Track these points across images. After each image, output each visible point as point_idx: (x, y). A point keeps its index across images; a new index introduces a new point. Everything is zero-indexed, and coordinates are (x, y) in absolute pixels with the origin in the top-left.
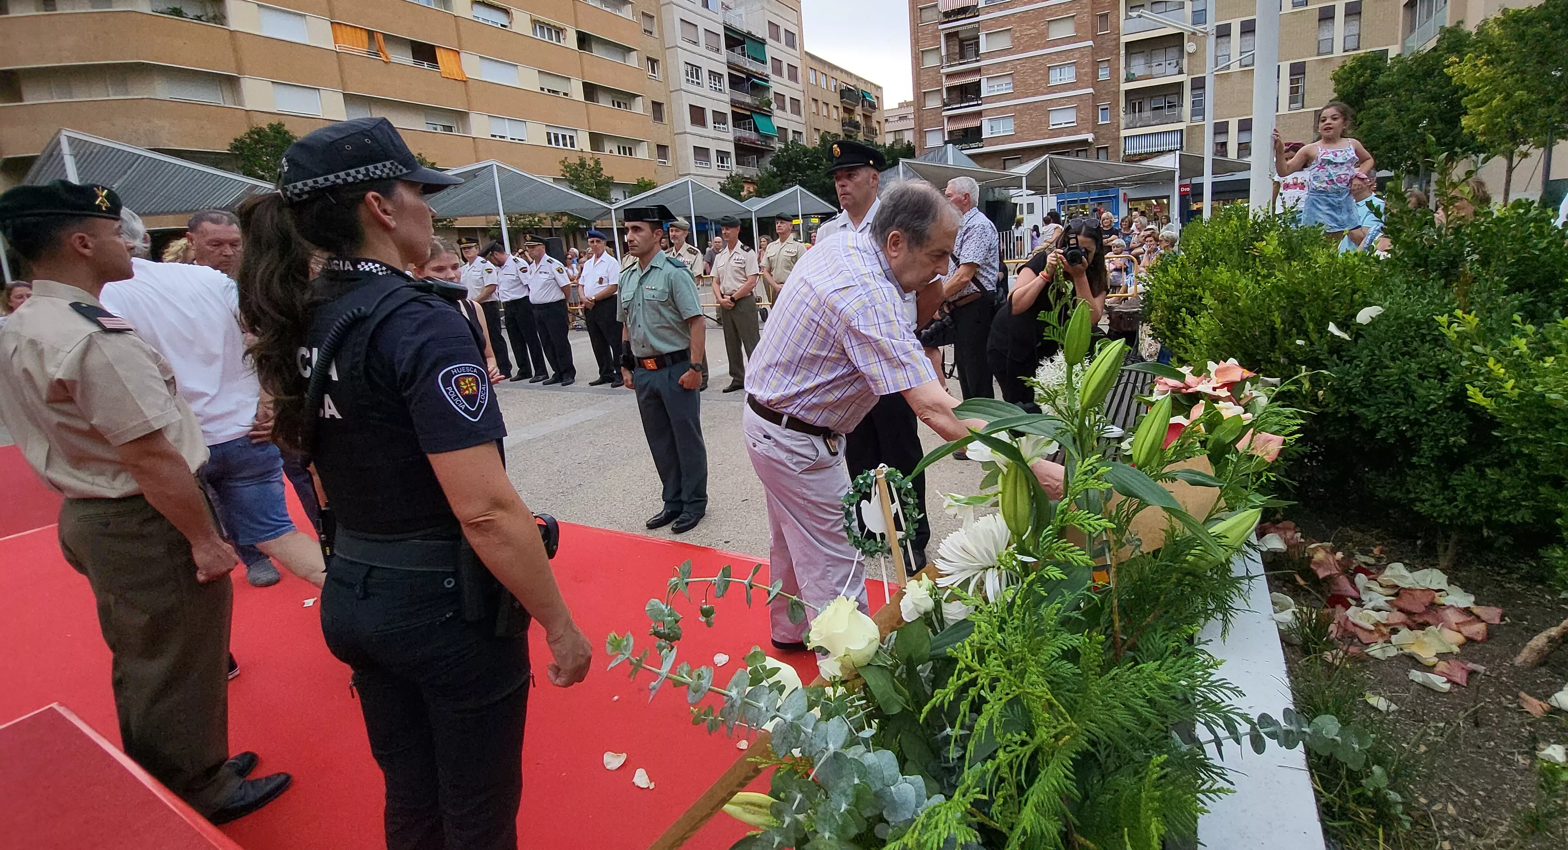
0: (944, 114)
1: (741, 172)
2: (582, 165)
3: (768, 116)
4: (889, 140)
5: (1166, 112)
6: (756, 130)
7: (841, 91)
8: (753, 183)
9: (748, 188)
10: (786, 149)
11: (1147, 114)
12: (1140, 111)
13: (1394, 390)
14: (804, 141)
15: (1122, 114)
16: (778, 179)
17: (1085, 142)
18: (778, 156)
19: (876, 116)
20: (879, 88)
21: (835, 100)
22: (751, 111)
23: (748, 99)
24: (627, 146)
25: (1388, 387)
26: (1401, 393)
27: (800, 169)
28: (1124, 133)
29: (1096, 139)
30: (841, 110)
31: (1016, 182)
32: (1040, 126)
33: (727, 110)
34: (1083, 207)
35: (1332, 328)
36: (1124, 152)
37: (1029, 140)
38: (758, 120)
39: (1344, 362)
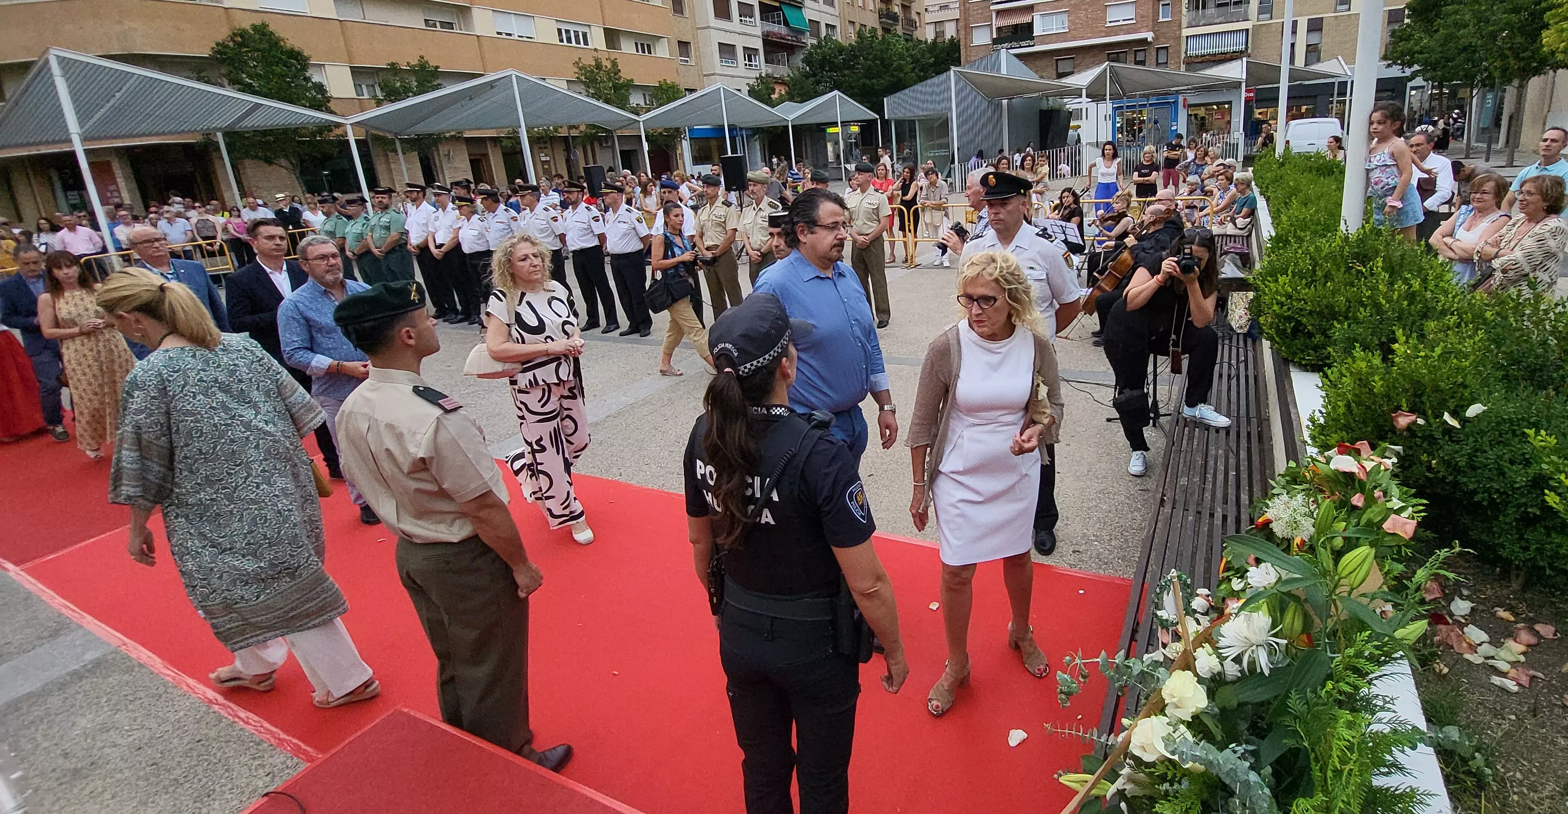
0: (992, 8)
1: (770, 71)
2: (599, 66)
3: (799, 7)
4: (929, 34)
5: (1232, 9)
6: (786, 23)
8: (783, 83)
9: (780, 90)
10: (819, 46)
11: (1211, 11)
12: (1204, 7)
13: (1490, 470)
14: (838, 37)
15: (1184, 11)
16: (812, 79)
17: (1144, 41)
18: (810, 54)
19: (915, 7)
22: (781, 3)
24: (646, 44)
25: (1486, 466)
26: (1495, 472)
27: (834, 67)
28: (1186, 32)
29: (1156, 38)
31: (1076, 93)
32: (1097, 24)
34: (1141, 112)
35: (1447, 417)
36: (1186, 52)
37: (1083, 38)
38: (788, 12)
39: (1453, 442)
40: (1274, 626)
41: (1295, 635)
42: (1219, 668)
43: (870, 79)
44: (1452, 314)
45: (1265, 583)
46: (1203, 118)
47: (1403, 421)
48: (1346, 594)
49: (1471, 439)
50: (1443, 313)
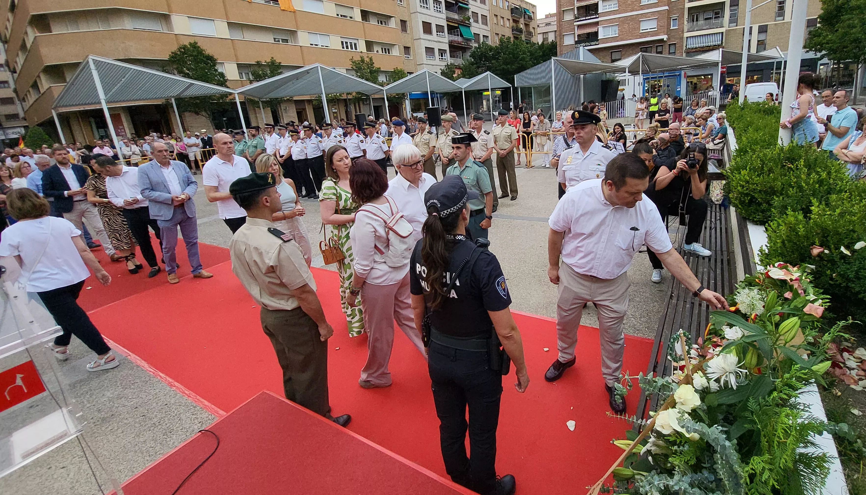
0: (575, 24)
1: (453, 61)
2: (363, 61)
3: (468, 26)
4: (539, 40)
5: (713, 21)
6: (462, 36)
7: (512, 9)
8: (460, 68)
9: (458, 72)
10: (479, 48)
11: (701, 22)
12: (697, 20)
14: (490, 42)
15: (686, 23)
16: (475, 66)
17: (662, 40)
18: (474, 52)
19: (532, 24)
20: (534, 6)
21: (508, 15)
22: (458, 24)
23: (456, 16)
24: (387, 48)
27: (487, 59)
28: (686, 35)
29: (668, 39)
30: (511, 21)
31: (623, 70)
32: (635, 31)
33: (444, 23)
34: (659, 81)
35: (843, 249)
36: (686, 46)
37: (627, 40)
38: (462, 29)
39: (846, 263)
40: (739, 362)
41: (752, 367)
42: (707, 384)
43: (507, 65)
44: (846, 192)
45: (735, 338)
46: (696, 84)
47: (816, 251)
48: (782, 345)
49: (857, 262)
50: (840, 191)
